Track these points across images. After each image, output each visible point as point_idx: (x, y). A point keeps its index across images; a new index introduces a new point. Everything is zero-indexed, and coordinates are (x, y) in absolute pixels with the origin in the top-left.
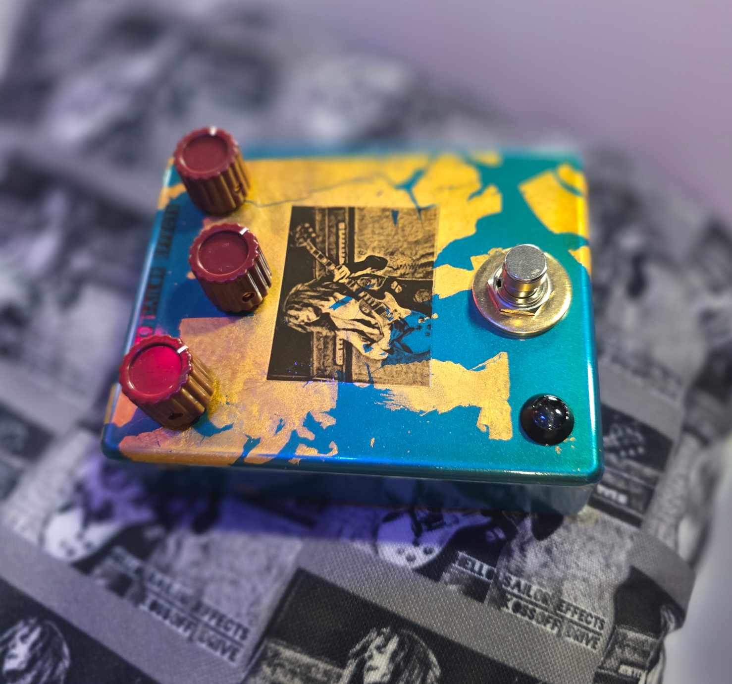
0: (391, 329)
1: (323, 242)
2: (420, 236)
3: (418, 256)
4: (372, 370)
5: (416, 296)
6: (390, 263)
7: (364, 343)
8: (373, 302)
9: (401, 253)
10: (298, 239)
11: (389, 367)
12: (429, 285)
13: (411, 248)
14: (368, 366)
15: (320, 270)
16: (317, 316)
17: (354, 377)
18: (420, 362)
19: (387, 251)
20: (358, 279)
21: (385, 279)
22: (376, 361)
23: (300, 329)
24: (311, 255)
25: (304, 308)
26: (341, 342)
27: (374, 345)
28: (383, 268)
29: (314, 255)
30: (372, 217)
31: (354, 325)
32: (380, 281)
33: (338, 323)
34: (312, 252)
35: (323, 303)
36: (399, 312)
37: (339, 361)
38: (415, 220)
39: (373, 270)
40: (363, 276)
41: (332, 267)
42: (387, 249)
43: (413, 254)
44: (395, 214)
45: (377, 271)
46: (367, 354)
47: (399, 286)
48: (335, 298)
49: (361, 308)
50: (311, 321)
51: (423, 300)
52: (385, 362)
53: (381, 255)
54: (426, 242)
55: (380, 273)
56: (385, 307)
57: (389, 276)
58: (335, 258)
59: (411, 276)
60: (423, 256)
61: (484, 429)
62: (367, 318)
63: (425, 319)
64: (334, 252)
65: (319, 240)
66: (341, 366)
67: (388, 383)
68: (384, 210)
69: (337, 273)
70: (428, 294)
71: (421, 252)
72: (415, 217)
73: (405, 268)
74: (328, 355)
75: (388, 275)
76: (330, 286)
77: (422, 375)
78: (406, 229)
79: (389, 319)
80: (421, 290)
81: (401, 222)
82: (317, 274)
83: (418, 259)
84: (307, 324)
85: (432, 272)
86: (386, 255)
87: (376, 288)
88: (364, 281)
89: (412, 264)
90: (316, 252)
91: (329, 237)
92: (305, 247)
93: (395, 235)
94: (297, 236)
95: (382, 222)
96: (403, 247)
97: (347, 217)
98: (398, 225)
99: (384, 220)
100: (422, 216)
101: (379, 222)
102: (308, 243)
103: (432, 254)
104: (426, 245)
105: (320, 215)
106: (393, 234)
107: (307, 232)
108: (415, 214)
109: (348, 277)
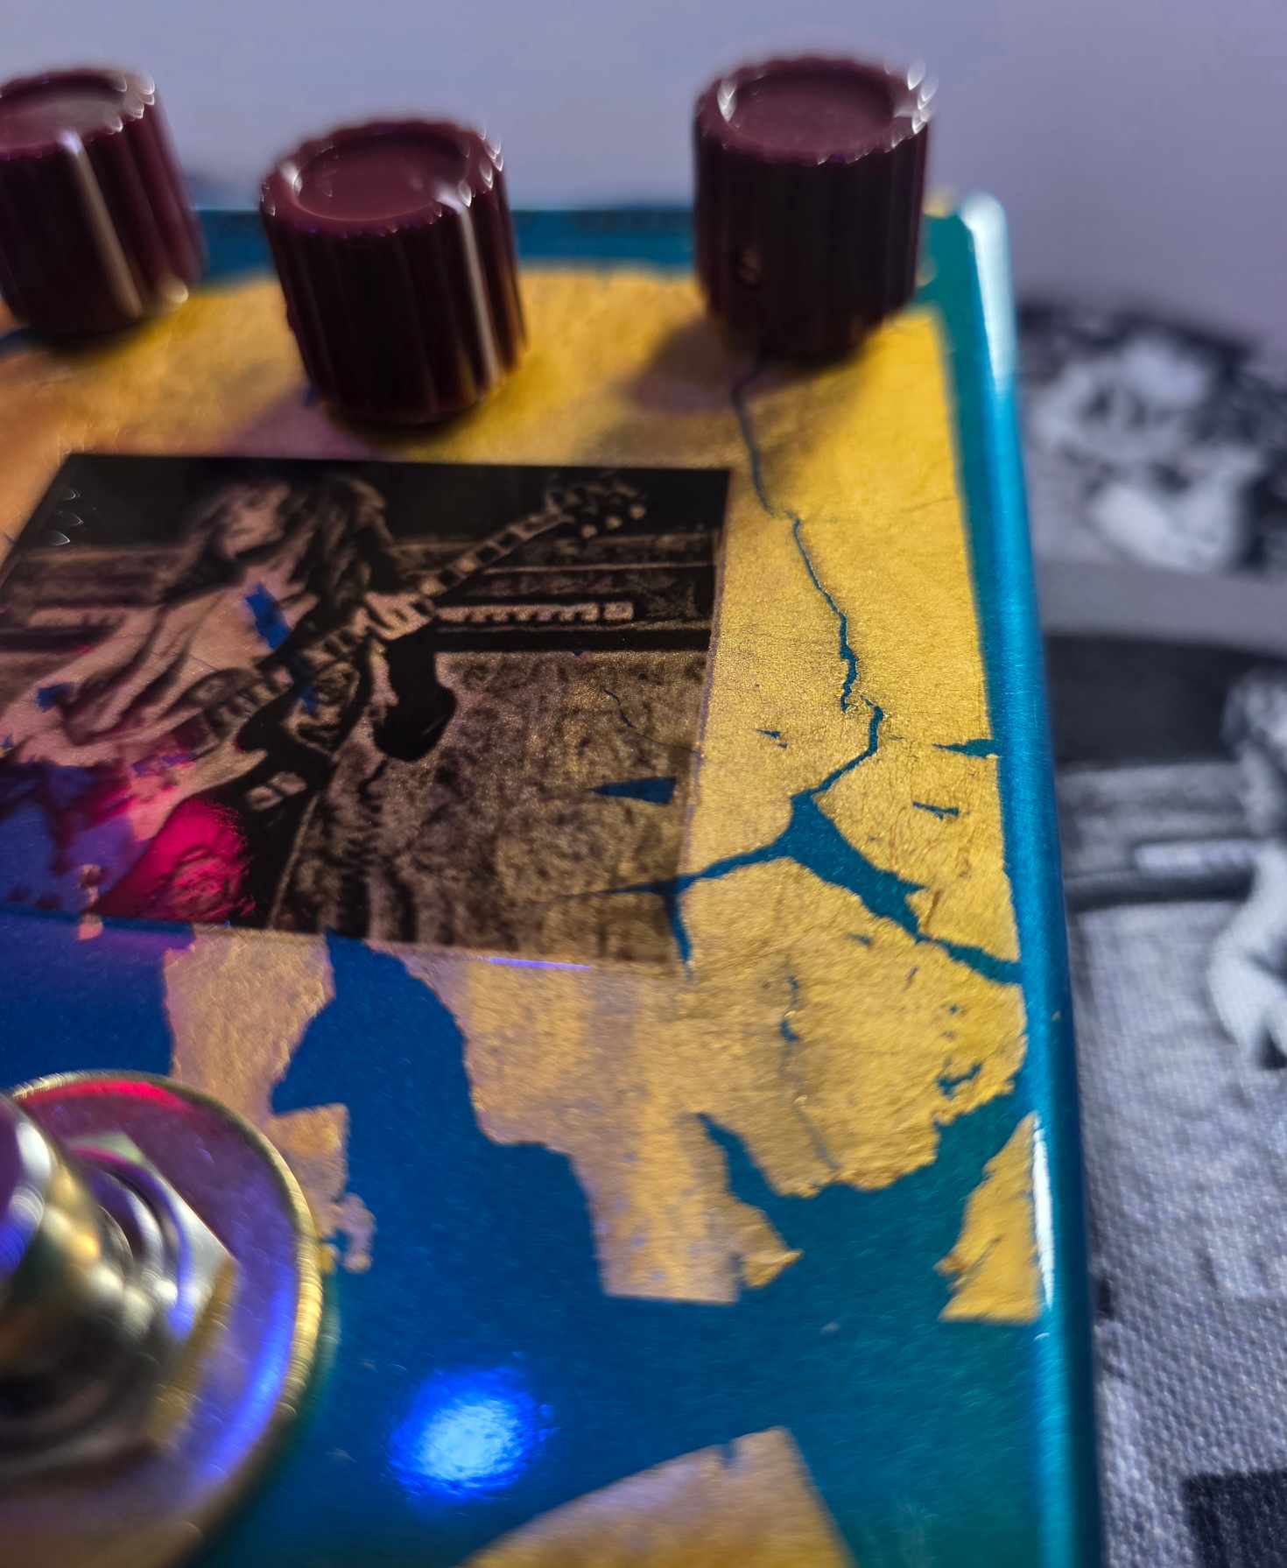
0: (97, 769)
1: (552, 559)
3: (407, 873)
5: (210, 862)
6: (400, 770)
7: (76, 686)
9: (444, 808)
10: (580, 493)
12: (246, 913)
13: (454, 847)
15: (428, 554)
16: (238, 554)
19: (462, 761)
20: (355, 666)
21: (326, 752)
23: (207, 514)
24: (502, 528)
27: (52, 714)
29: (500, 536)
30: (647, 706)
32: (325, 734)
33: (189, 610)
34: (514, 529)
35: (288, 566)
36: (159, 794)
37: (41, 618)
38: (613, 870)
39: (383, 714)
40: (361, 681)
41: (431, 587)
42: (473, 761)
43: (424, 859)
44: (661, 791)
45: (375, 725)
46: (31, 694)
47: (275, 801)
48: (294, 599)
49: (227, 674)
50: (225, 540)
51: (184, 885)
53: (448, 739)
54: (474, 909)
55: (362, 734)
56: (199, 751)
57: (336, 766)
58: (471, 593)
59: (312, 845)
60: (403, 894)
62: (172, 695)
63: (92, 891)
64: (499, 589)
65: (565, 547)
66: (21, 623)
68: (684, 754)
69: (404, 601)
70: (202, 908)
71: (428, 886)
72: (625, 868)
75: (345, 763)
76: (348, 584)
78: (568, 829)
79: (141, 765)
80: (234, 882)
81: (612, 812)
82: (415, 548)
83: (391, 876)
84: (222, 529)
85: (302, 920)
86: (448, 754)
87: (295, 721)
88: (343, 682)
89: (375, 850)
90: (509, 539)
91: (573, 575)
92: (538, 507)
93: (542, 789)
94: (595, 489)
95: (618, 743)
96: (470, 819)
97: (658, 625)
98: (595, 800)
99: (624, 751)
100: (631, 899)
101: (620, 731)
102: (554, 518)
103: (406, 931)
104: (461, 910)
105: (681, 546)
106: (547, 782)
107: (606, 510)
108: (643, 869)
109: (371, 634)
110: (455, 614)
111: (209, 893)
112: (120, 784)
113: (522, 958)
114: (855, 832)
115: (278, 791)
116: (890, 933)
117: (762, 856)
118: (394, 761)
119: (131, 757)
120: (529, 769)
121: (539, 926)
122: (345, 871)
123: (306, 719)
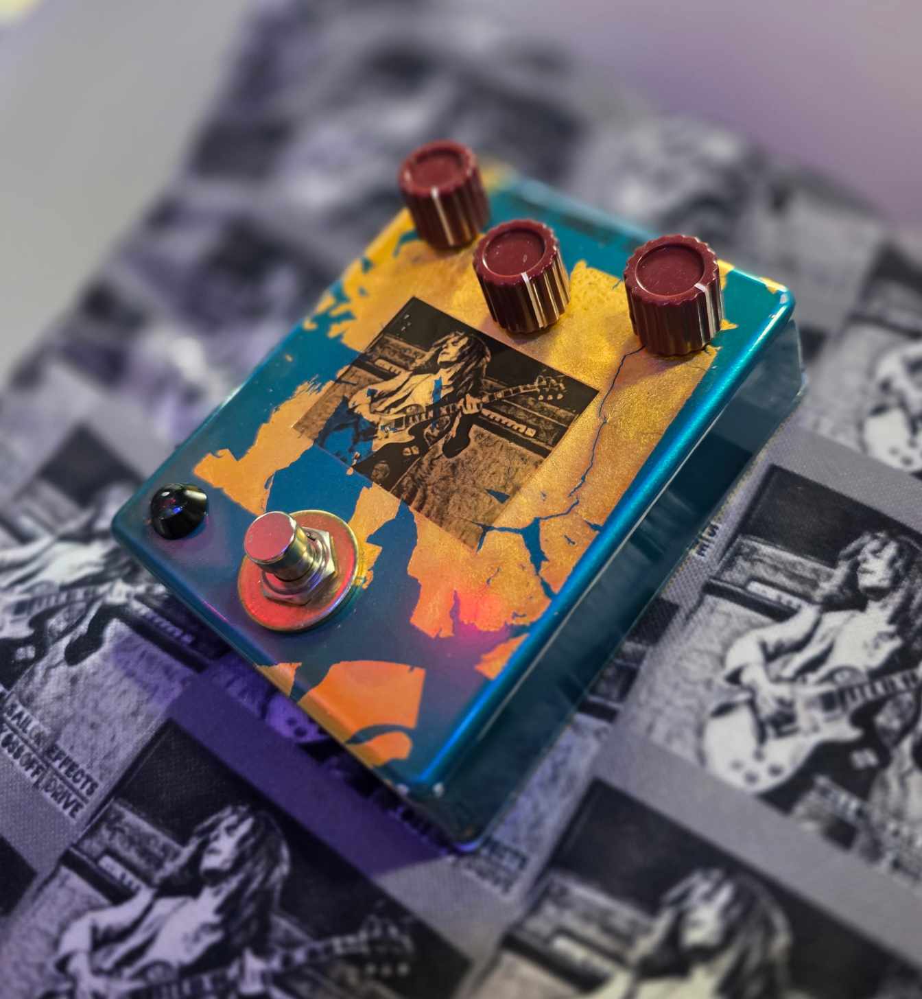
0: (372, 423)
1: (525, 404)
2: (451, 510)
3: (429, 492)
4: (348, 387)
5: (385, 465)
6: (444, 459)
7: (379, 392)
8: (414, 420)
9: (448, 476)
10: (548, 381)
11: (337, 403)
12: (387, 485)
13: (443, 490)
14: (354, 385)
15: (491, 386)
16: (441, 362)
17: (354, 368)
18: (320, 432)
19: (460, 464)
20: (451, 418)
21: (429, 445)
22: (352, 394)
23: (440, 341)
24: (518, 385)
25: (459, 354)
26: (397, 372)
27: (369, 399)
28: (443, 449)
29: (514, 388)
30: (517, 469)
31: (405, 391)
32: (432, 439)
33: (417, 378)
34: (521, 387)
35: (452, 373)
36: (383, 439)
37: (380, 362)
38: (476, 516)
39: (449, 439)
40: (450, 425)
41: (485, 399)
42: (463, 465)
43: (435, 490)
44: (503, 498)
45: (446, 441)
46: (366, 390)
47: (410, 454)
48: (448, 387)
49: (418, 406)
50: (440, 355)
51: (377, 469)
52: (346, 401)
53: (461, 455)
54: (438, 510)
55: (441, 443)
56: (399, 429)
58: (495, 407)
60: (425, 497)
61: (220, 453)
62: (401, 407)
63: (355, 461)
64: (503, 409)
65: (530, 400)
66: (373, 362)
67: (325, 395)
68: (517, 489)
69: (475, 401)
70: (378, 478)
71: (431, 498)
72: (480, 517)
73: (426, 472)
74: (393, 356)
76: (465, 388)
77: (307, 427)
78: (473, 498)
79: (383, 427)
80: (388, 474)
81: (486, 499)
82: (489, 382)
84: (441, 349)
85: (398, 496)
86: (458, 460)
87: (427, 430)
88: (445, 423)
89: (425, 481)
90: (517, 391)
91: (526, 413)
92: (532, 382)
93: (474, 483)
94: (553, 381)
95: (502, 478)
96: (452, 483)
97: (538, 443)
98: (485, 493)
99: (502, 481)
100: (476, 526)
101: (505, 474)
102: (535, 388)
103: (419, 509)
104: (435, 508)
105: (563, 416)
106: (477, 481)
107: (550, 393)
108: (484, 519)
109: (461, 409)
110: (486, 412)
111: (380, 476)
112: (376, 432)
113: (442, 530)
114: (542, 536)
115: (412, 452)
116: (532, 568)
117: (516, 531)
118: (444, 456)
119: (382, 424)
120: (475, 475)
121: (450, 523)
122: (415, 484)
123: (430, 431)
